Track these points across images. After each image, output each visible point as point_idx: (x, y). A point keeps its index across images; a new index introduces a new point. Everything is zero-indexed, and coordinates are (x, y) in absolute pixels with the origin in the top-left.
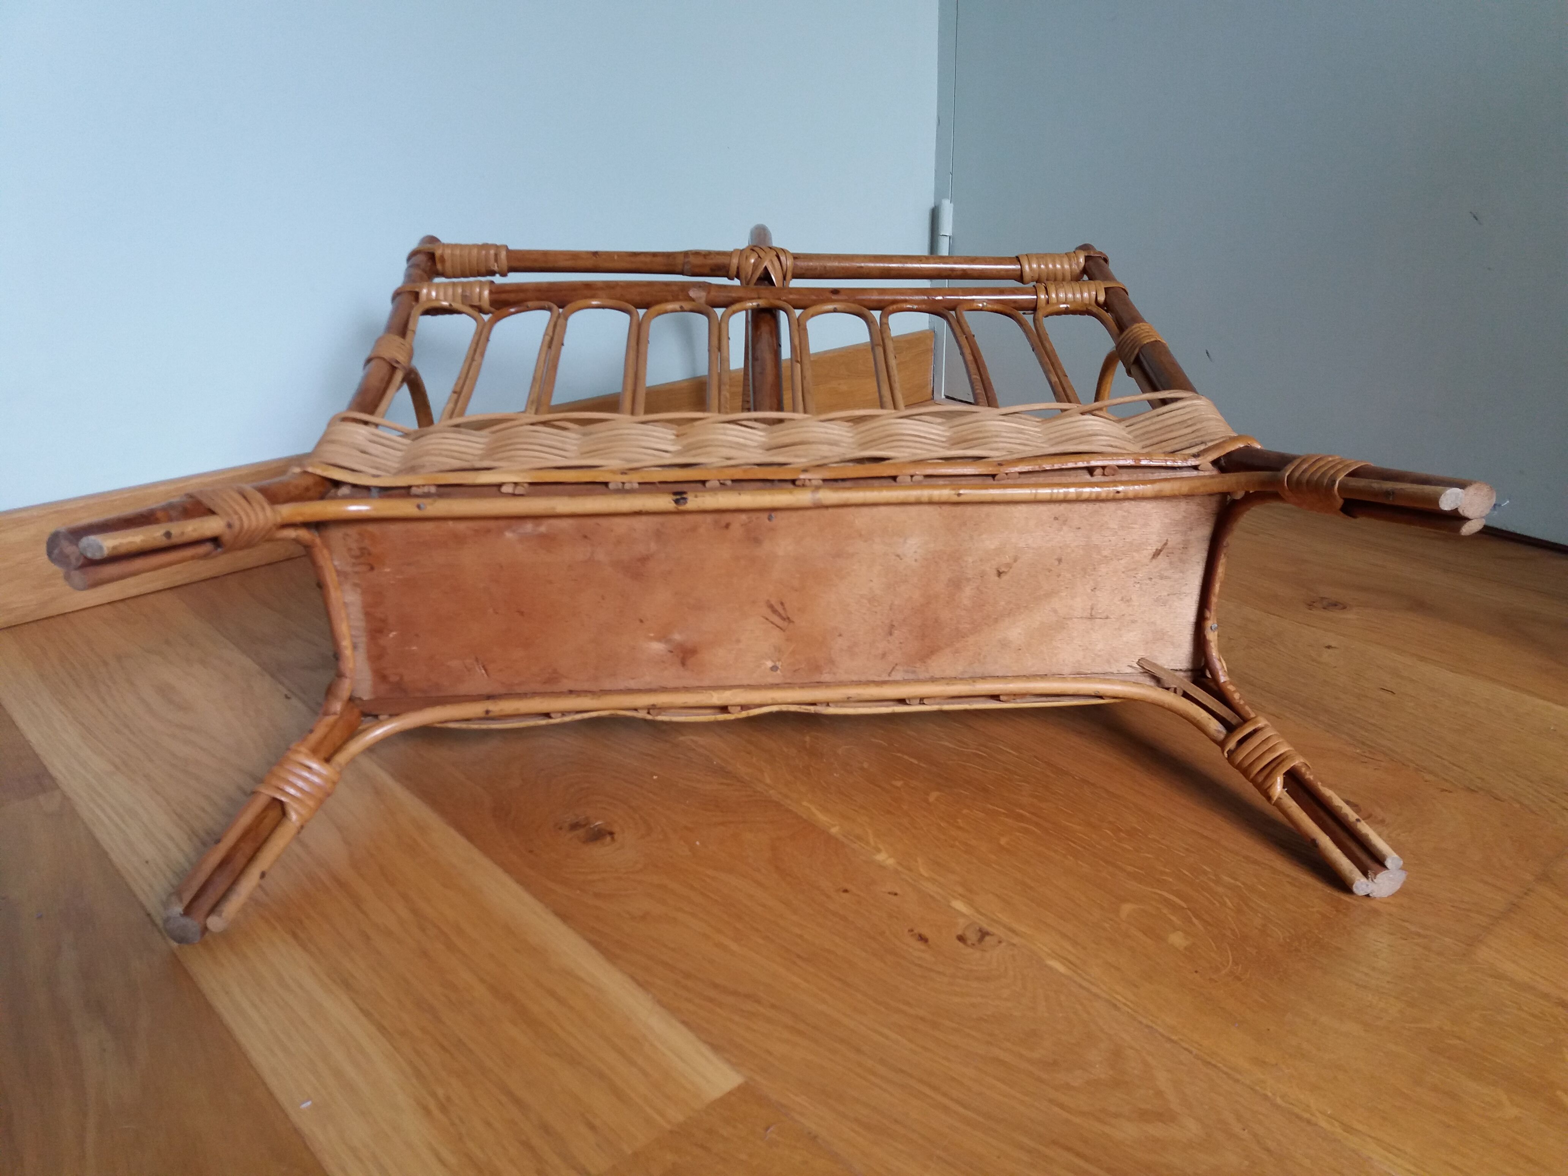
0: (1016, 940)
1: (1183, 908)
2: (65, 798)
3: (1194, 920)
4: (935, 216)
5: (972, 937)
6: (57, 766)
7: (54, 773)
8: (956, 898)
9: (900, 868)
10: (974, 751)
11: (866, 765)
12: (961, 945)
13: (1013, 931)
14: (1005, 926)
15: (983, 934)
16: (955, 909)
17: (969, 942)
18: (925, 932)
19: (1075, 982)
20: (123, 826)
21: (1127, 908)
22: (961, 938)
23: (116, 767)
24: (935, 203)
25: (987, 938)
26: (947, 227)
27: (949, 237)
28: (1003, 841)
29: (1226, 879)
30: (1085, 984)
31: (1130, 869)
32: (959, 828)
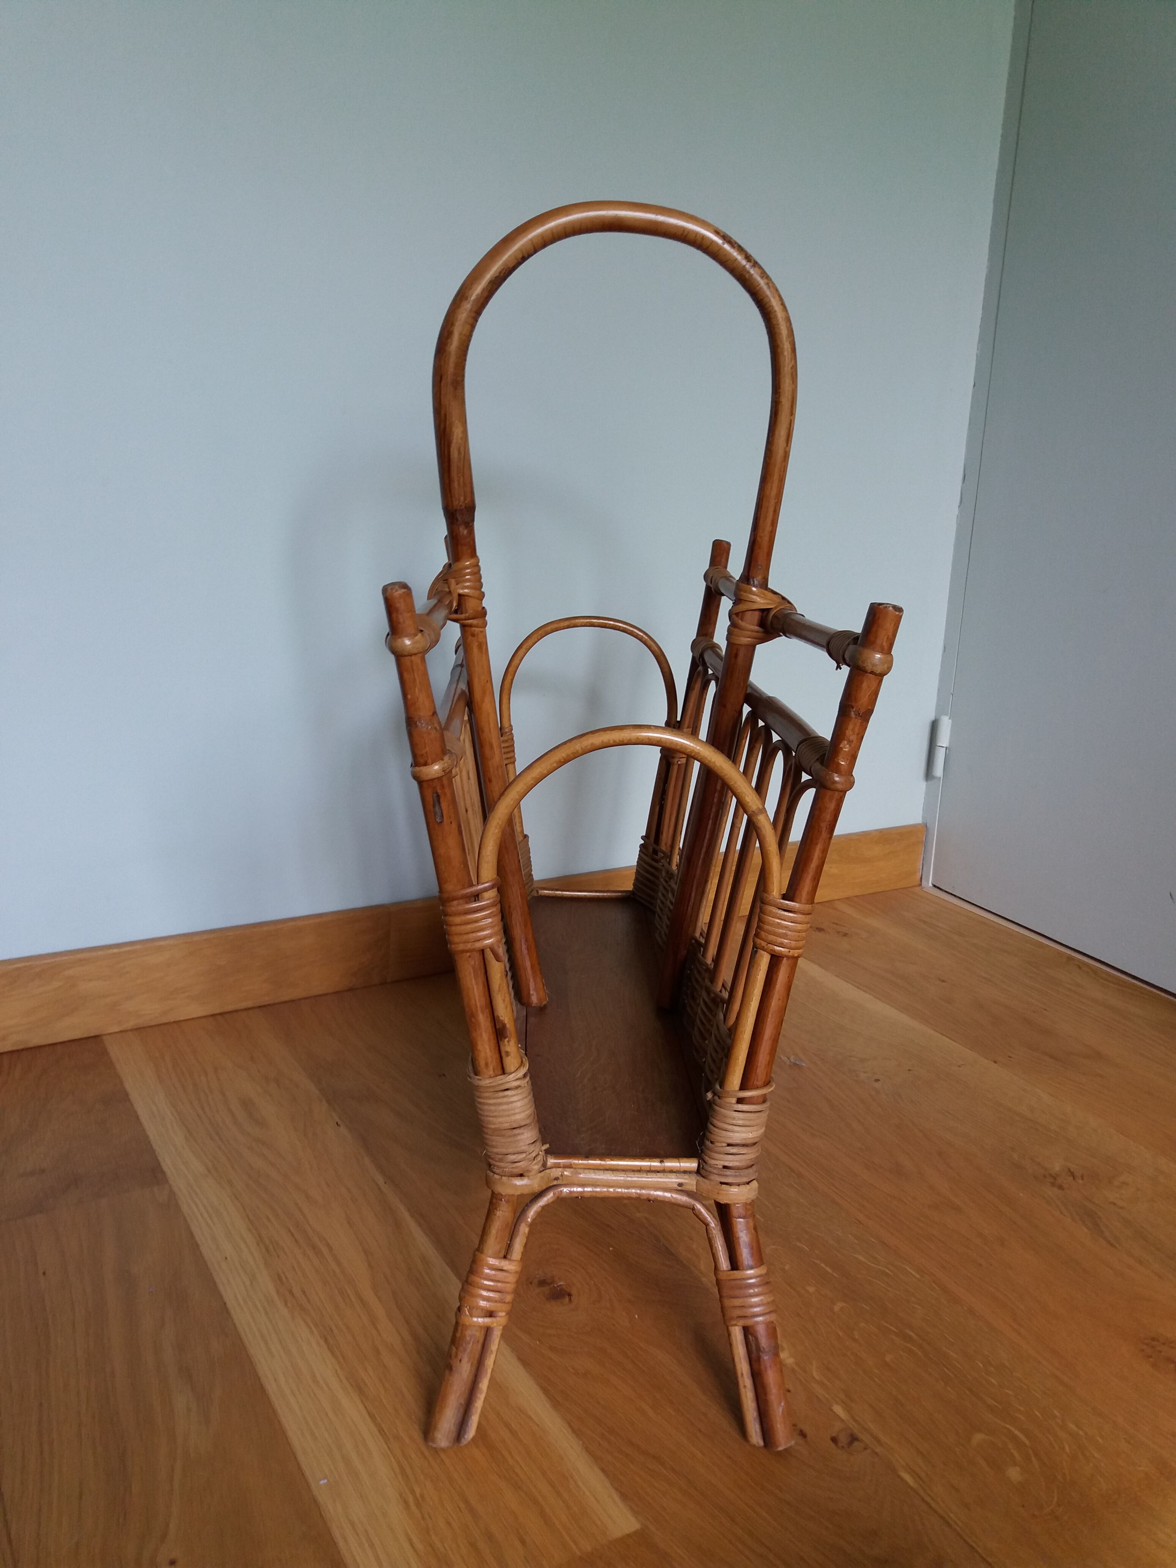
0: (878, 1449)
1: (1026, 1445)
2: (172, 1193)
3: (1033, 1459)
4: (934, 727)
5: (843, 1439)
6: (167, 1163)
7: (165, 1168)
8: (837, 1403)
9: (796, 1368)
10: (883, 1269)
11: (787, 1267)
12: (833, 1445)
13: (879, 1441)
14: (872, 1435)
15: (853, 1439)
16: (835, 1413)
17: (840, 1445)
18: (807, 1429)
19: (918, 1494)
20: (210, 1222)
21: (978, 1437)
22: (834, 1440)
23: (209, 1171)
24: (935, 718)
25: (856, 1444)
26: (944, 739)
27: (945, 748)
28: (888, 1358)
29: (1072, 1426)
30: (928, 1499)
31: (991, 1402)
32: (855, 1340)
